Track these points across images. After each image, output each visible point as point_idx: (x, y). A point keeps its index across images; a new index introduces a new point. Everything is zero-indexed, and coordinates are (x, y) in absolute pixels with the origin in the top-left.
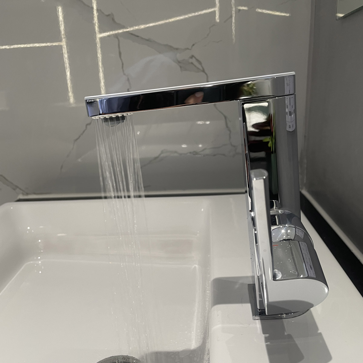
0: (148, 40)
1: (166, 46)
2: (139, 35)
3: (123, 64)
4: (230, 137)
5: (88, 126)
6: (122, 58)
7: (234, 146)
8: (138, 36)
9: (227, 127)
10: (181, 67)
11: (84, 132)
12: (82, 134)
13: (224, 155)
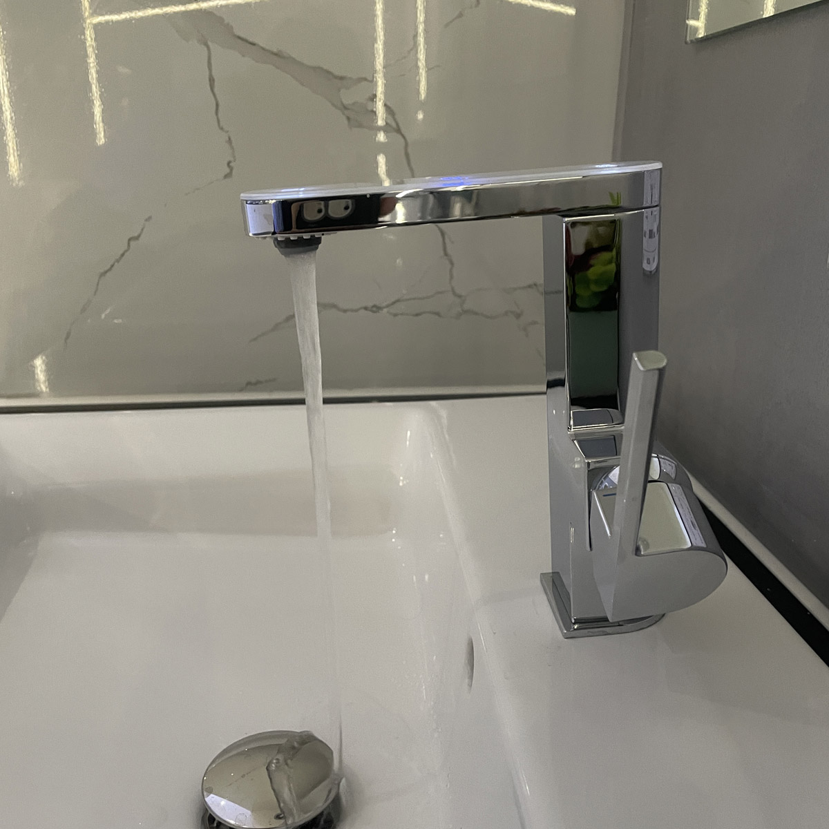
0: (276, 54)
1: (318, 69)
2: (256, 41)
3: (217, 105)
4: (451, 277)
5: (132, 243)
6: (216, 90)
7: (460, 296)
8: (254, 44)
9: (446, 254)
10: (348, 119)
11: (123, 255)
12: (118, 261)
13: (438, 314)
